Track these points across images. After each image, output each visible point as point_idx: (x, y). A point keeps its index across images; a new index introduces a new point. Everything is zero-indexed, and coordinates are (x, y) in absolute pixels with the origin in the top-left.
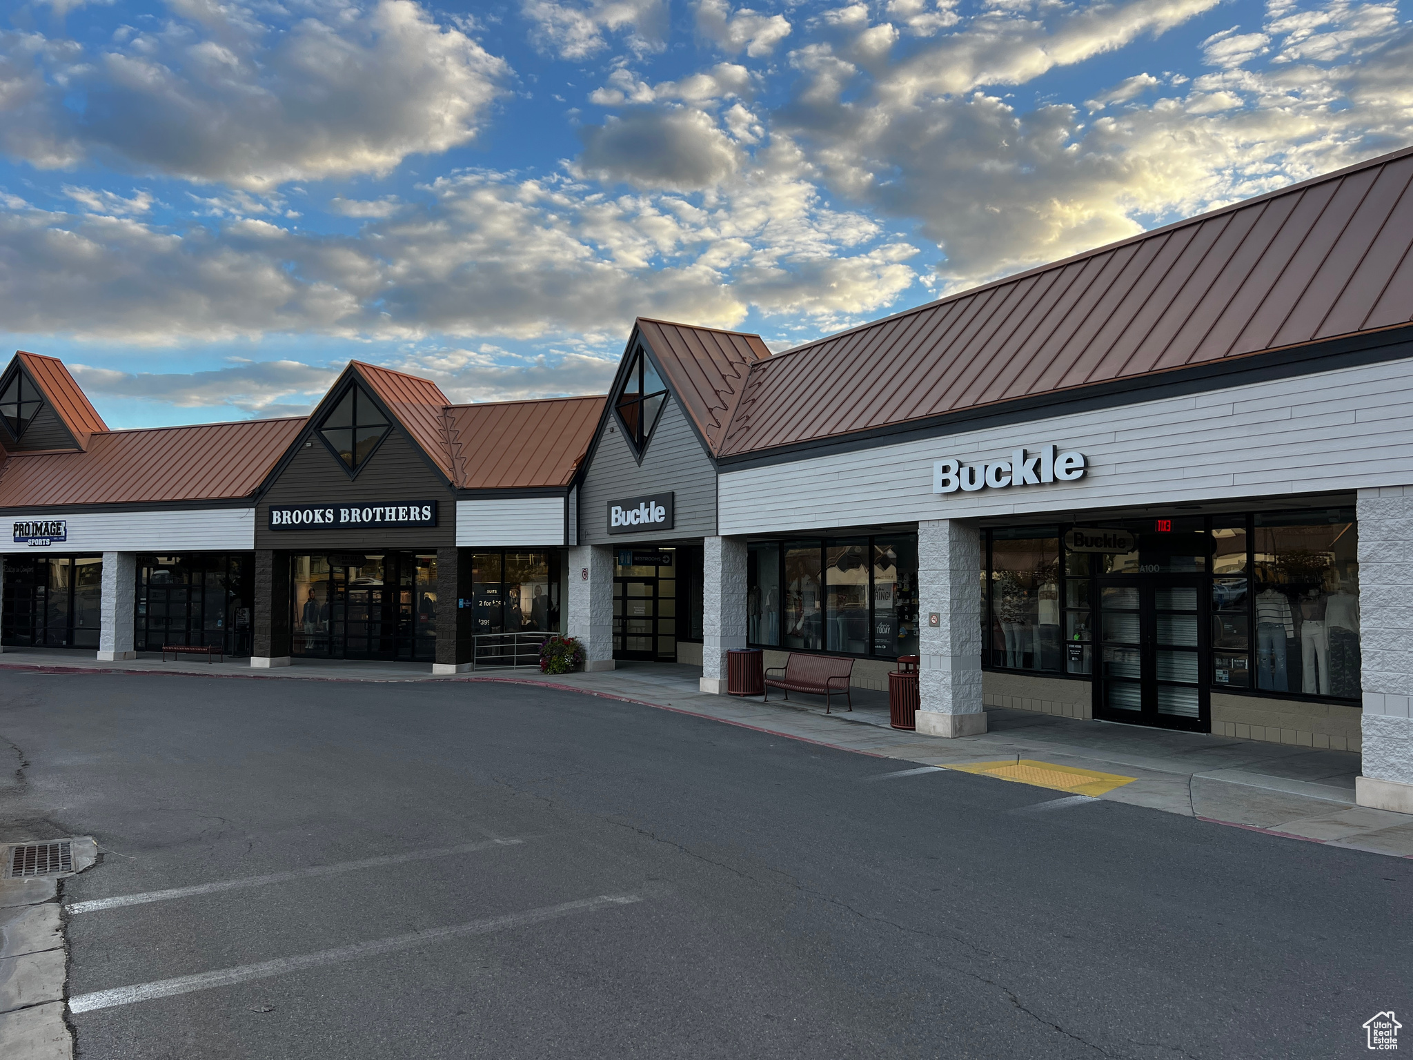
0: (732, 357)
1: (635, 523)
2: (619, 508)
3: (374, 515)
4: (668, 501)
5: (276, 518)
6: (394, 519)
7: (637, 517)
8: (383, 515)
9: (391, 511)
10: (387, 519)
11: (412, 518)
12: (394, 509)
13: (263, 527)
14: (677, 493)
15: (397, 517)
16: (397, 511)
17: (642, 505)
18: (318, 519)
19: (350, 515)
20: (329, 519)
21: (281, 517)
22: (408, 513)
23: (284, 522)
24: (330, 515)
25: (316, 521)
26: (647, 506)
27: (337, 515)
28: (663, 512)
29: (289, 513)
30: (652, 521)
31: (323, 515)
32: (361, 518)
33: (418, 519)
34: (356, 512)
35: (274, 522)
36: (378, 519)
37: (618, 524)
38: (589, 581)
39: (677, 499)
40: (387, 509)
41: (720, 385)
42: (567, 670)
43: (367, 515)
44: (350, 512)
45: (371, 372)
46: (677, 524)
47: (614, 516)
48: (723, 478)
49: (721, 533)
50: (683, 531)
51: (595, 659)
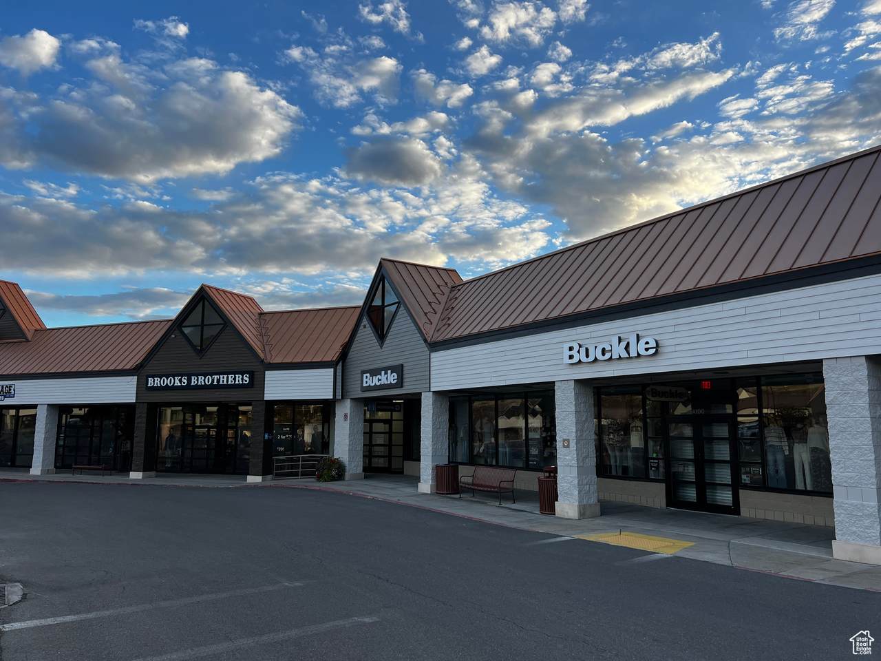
0: (439, 282)
1: (378, 384)
2: (368, 375)
3: (213, 381)
4: (399, 370)
5: (150, 382)
6: (225, 383)
7: (379, 380)
8: (218, 380)
9: (223, 378)
10: (221, 383)
11: (237, 382)
12: (225, 376)
13: (142, 388)
14: (405, 365)
15: (227, 381)
16: (228, 378)
17: (383, 372)
18: (177, 383)
19: (198, 380)
20: (184, 383)
21: (154, 382)
22: (235, 379)
23: (155, 385)
24: (185, 381)
25: (176, 384)
26: (386, 373)
27: (189, 380)
28: (396, 377)
29: (159, 379)
30: (389, 382)
31: (180, 381)
32: (205, 382)
33: (241, 383)
34: (201, 378)
35: (149, 385)
36: (215, 383)
37: (368, 385)
38: (348, 421)
39: (405, 369)
40: (222, 376)
41: (431, 299)
42: (333, 479)
43: (208, 380)
44: (198, 378)
45: (214, 291)
46: (405, 384)
47: (365, 380)
48: (433, 355)
49: (432, 390)
50: (408, 388)
51: (351, 472)
